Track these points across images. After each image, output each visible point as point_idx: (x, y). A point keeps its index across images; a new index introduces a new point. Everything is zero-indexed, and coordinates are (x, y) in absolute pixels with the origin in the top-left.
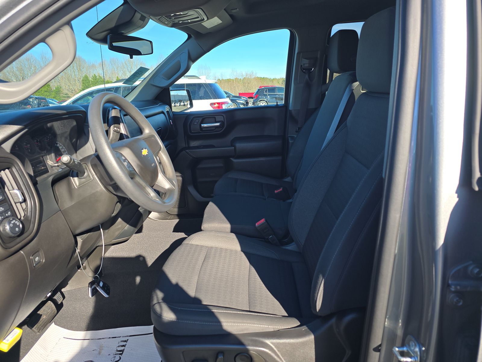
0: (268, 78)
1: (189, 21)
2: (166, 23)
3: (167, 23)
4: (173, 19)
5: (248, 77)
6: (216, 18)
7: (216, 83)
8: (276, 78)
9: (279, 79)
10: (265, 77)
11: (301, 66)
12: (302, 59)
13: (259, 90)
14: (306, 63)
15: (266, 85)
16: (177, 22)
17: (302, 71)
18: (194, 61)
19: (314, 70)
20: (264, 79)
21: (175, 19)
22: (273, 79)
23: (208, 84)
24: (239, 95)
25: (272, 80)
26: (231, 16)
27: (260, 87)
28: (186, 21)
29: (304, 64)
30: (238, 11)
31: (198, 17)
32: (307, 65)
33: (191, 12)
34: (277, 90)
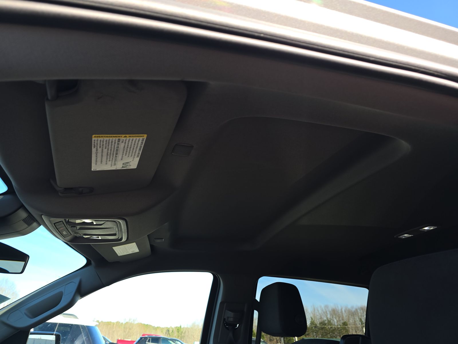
0: (151, 326)
1: (100, 237)
2: (64, 233)
3: (65, 235)
4: (78, 228)
5: (130, 322)
6: (134, 245)
7: (96, 325)
8: (160, 326)
9: (163, 328)
10: (149, 324)
11: (224, 319)
12: (226, 311)
13: (141, 338)
14: (230, 315)
15: (148, 333)
16: (82, 235)
17: (225, 325)
18: (83, 295)
19: (239, 326)
20: (147, 326)
21: (80, 229)
22: (157, 327)
23: (87, 326)
24: (117, 342)
25: (156, 329)
26: (152, 246)
27: (143, 335)
28: (95, 237)
29: (228, 318)
30: (163, 242)
31: (115, 235)
32: (231, 319)
33: (109, 223)
34: (161, 341)
